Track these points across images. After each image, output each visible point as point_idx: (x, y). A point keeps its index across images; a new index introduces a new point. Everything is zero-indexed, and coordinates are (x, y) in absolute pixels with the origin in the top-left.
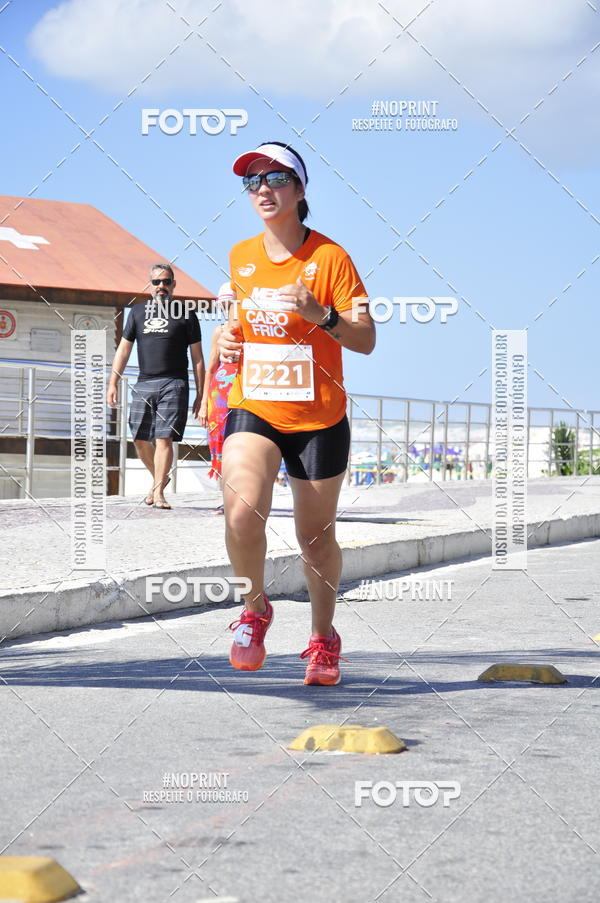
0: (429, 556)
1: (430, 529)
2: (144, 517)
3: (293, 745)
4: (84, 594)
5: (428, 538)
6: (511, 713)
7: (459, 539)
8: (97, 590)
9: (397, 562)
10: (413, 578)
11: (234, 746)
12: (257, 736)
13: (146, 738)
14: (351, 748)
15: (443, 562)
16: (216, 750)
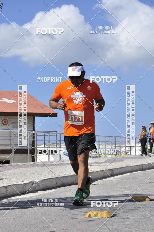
0: (114, 173)
1: (113, 167)
2: (42, 166)
3: (85, 216)
4: (29, 184)
5: (113, 169)
6: (139, 208)
7: (120, 169)
8: (32, 183)
9: (106, 175)
10: (110, 179)
11: (71, 217)
12: (76, 215)
13: (48, 216)
14: (100, 216)
15: (117, 175)
16: (66, 218)
